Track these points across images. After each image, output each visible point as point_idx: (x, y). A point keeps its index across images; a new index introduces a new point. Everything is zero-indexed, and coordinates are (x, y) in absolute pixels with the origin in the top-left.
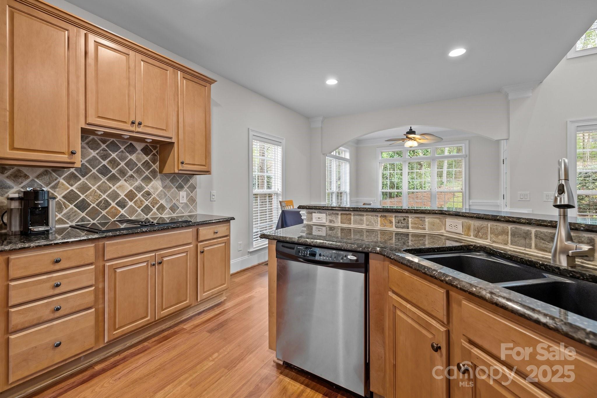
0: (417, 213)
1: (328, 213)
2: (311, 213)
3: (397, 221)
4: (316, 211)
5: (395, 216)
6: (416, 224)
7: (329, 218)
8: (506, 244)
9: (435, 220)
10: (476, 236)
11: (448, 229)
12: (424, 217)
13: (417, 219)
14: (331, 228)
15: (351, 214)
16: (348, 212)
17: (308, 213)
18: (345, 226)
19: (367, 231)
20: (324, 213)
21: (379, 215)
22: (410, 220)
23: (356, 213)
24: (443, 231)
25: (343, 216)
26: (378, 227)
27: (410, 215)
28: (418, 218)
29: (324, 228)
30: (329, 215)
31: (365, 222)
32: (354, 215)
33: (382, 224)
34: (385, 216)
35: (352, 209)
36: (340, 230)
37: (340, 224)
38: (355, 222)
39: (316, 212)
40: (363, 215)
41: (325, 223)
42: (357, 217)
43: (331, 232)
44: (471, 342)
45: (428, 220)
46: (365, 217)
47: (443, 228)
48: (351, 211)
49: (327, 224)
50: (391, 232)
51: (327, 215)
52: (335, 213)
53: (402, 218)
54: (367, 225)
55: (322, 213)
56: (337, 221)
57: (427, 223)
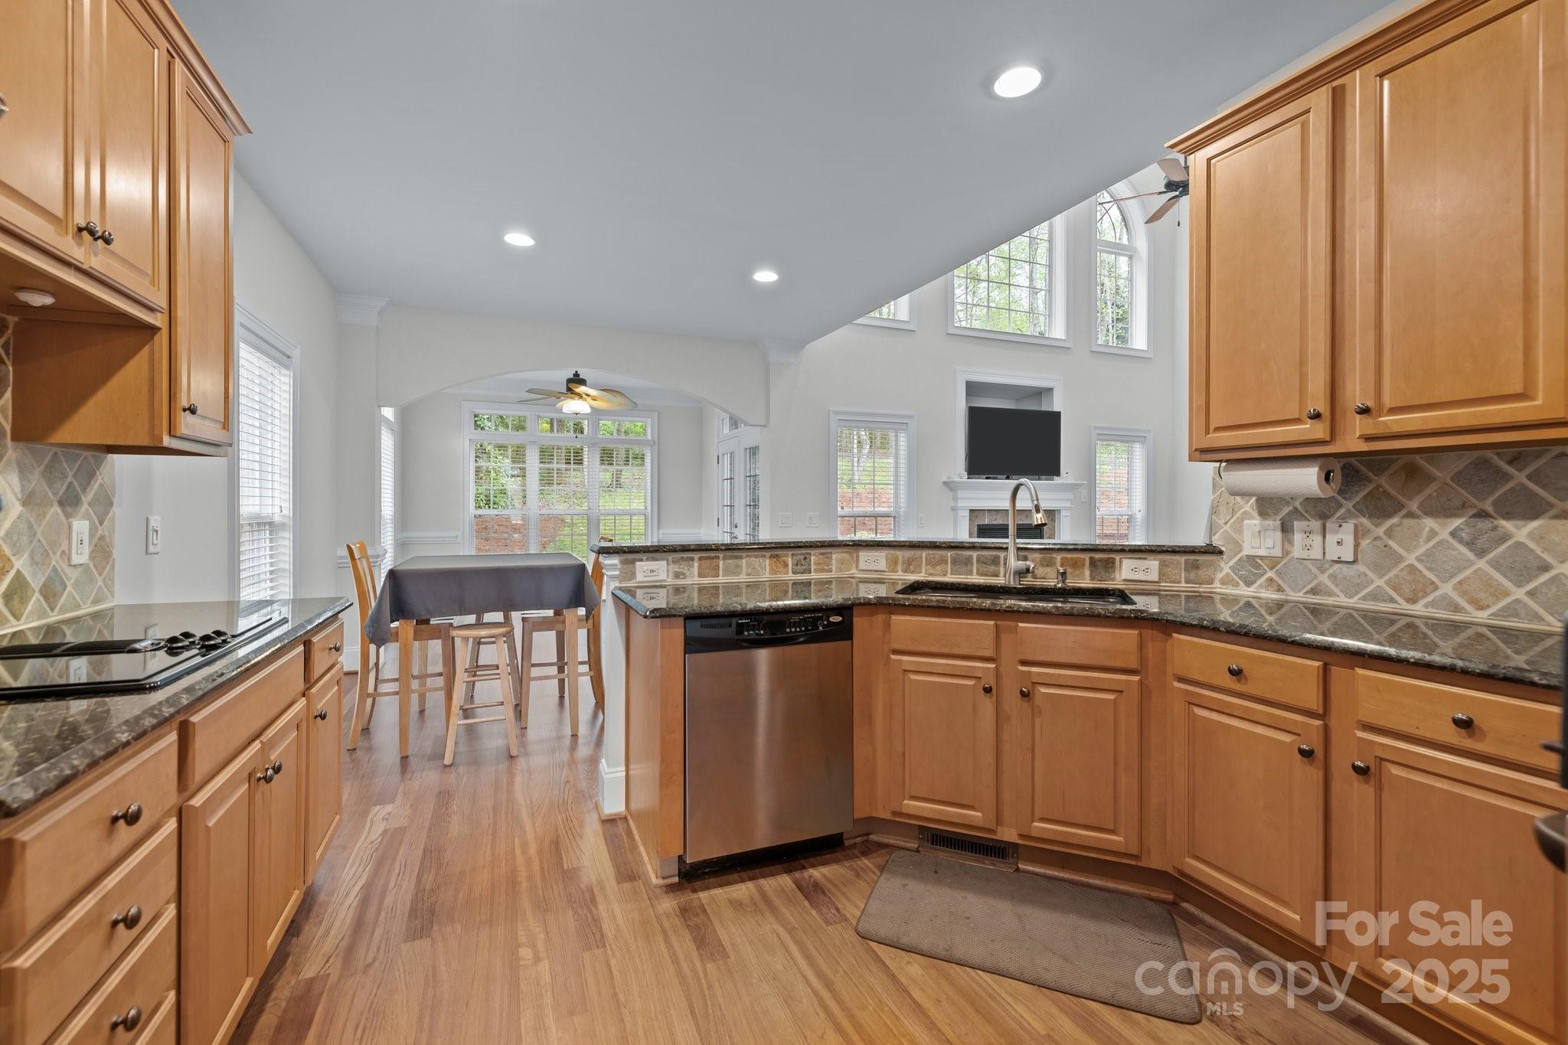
0: (825, 546)
1: (670, 558)
2: (633, 562)
3: (795, 563)
4: (644, 556)
5: (792, 555)
6: (820, 564)
7: (675, 568)
8: (945, 575)
9: (844, 555)
10: (906, 571)
11: (862, 566)
12: (831, 553)
13: (821, 557)
14: (678, 590)
15: (718, 557)
16: (713, 554)
17: (624, 562)
18: (706, 581)
19: (748, 586)
20: (662, 560)
21: (768, 554)
22: (813, 558)
23: (729, 554)
24: (854, 571)
25: (702, 562)
26: (766, 576)
27: (812, 552)
28: (823, 554)
29: (663, 592)
30: (673, 562)
31: (744, 570)
32: (725, 558)
33: (773, 571)
34: (777, 556)
35: (723, 548)
36: (696, 592)
37: (696, 580)
38: (727, 572)
39: (644, 558)
40: (741, 558)
41: (665, 581)
42: (730, 561)
43: (678, 597)
44: (1024, 663)
45: (836, 555)
46: (744, 561)
47: (854, 565)
48: (722, 550)
49: (670, 581)
50: (785, 583)
51: (668, 564)
52: (688, 557)
53: (802, 557)
54: (747, 575)
55: (658, 560)
56: (691, 574)
57: (834, 562)
